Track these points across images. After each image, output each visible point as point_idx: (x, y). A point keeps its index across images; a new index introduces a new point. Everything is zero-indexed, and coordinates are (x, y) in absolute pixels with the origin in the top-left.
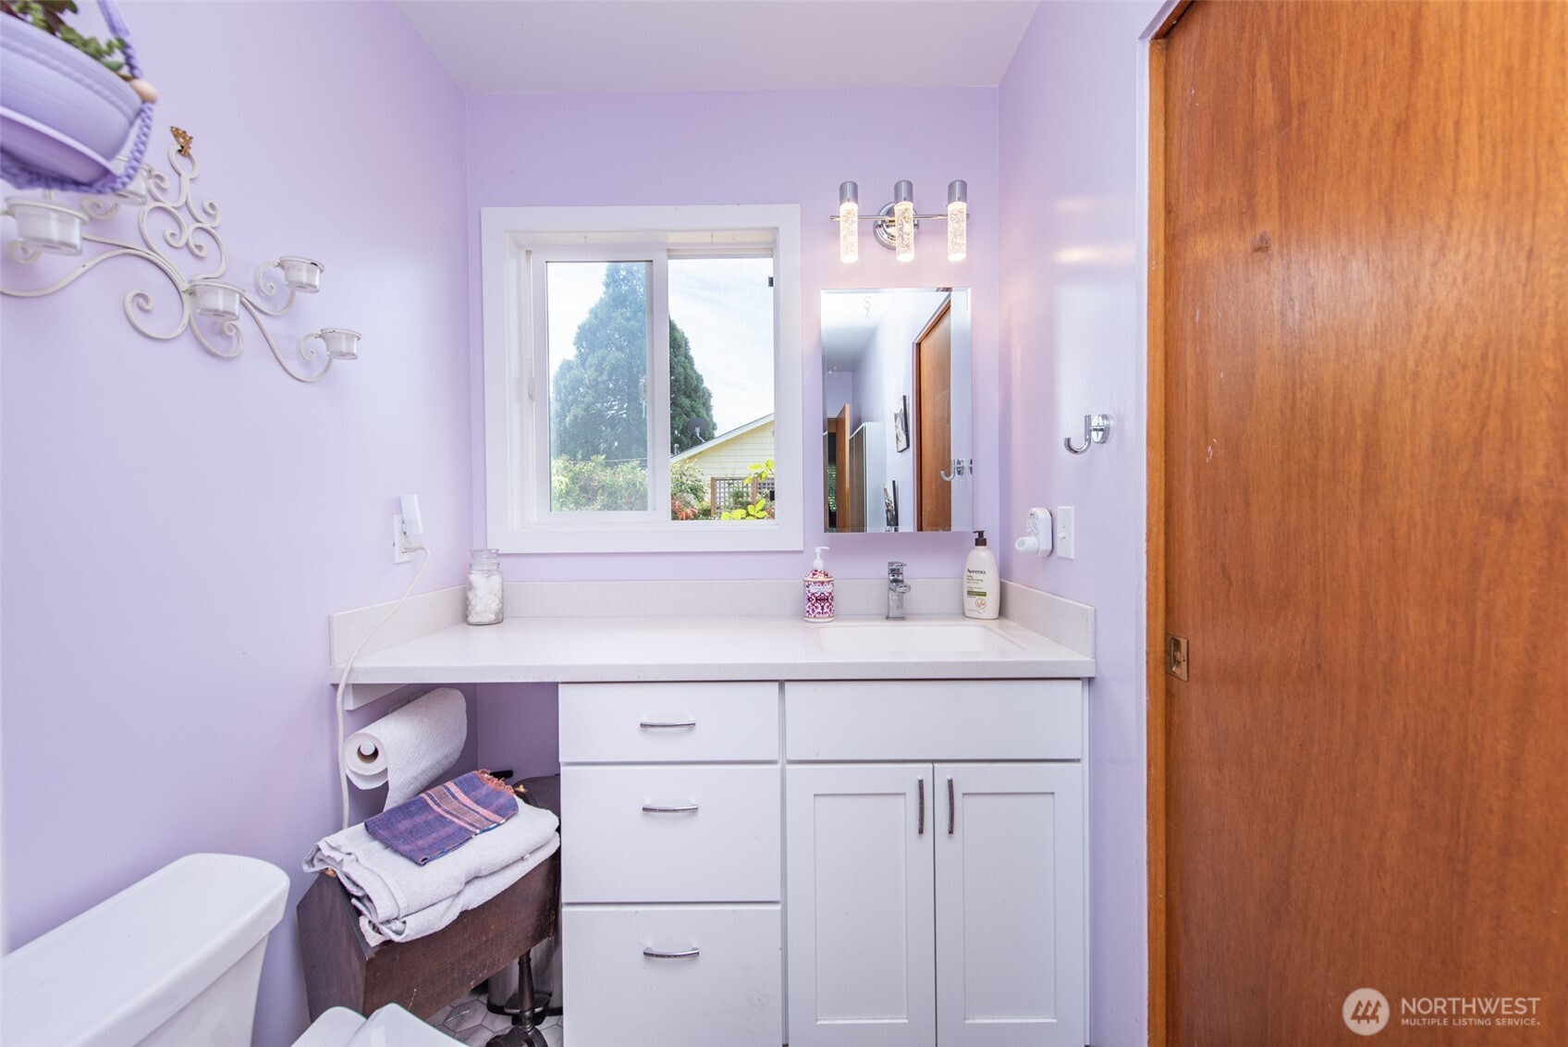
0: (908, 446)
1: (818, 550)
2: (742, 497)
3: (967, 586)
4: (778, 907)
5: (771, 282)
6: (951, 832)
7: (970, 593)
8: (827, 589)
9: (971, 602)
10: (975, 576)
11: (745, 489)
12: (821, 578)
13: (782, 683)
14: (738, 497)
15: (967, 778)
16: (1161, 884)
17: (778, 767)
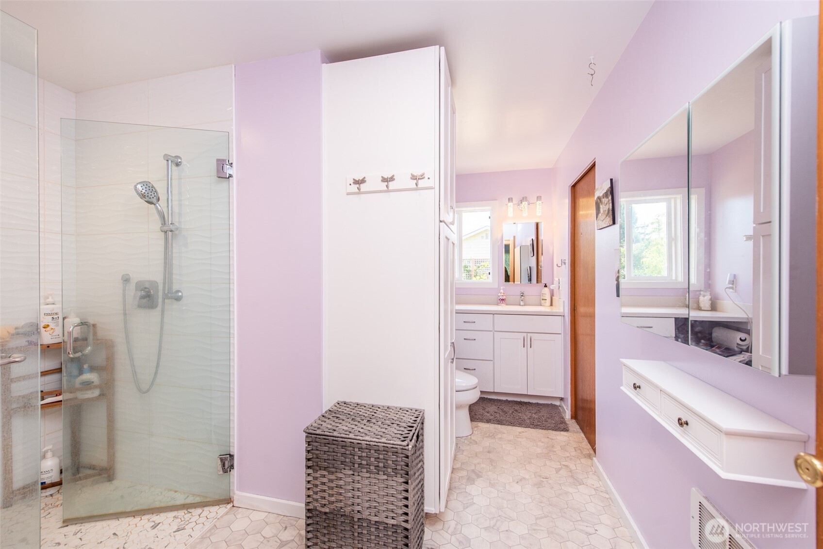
0: (534, 255)
1: (502, 288)
2: (467, 267)
3: (542, 298)
4: (492, 362)
5: (490, 218)
6: (531, 347)
7: (543, 299)
8: (504, 297)
9: (543, 301)
10: (544, 295)
11: (469, 264)
12: (503, 295)
13: (494, 314)
14: (465, 267)
15: (534, 336)
16: (573, 355)
17: (492, 333)
